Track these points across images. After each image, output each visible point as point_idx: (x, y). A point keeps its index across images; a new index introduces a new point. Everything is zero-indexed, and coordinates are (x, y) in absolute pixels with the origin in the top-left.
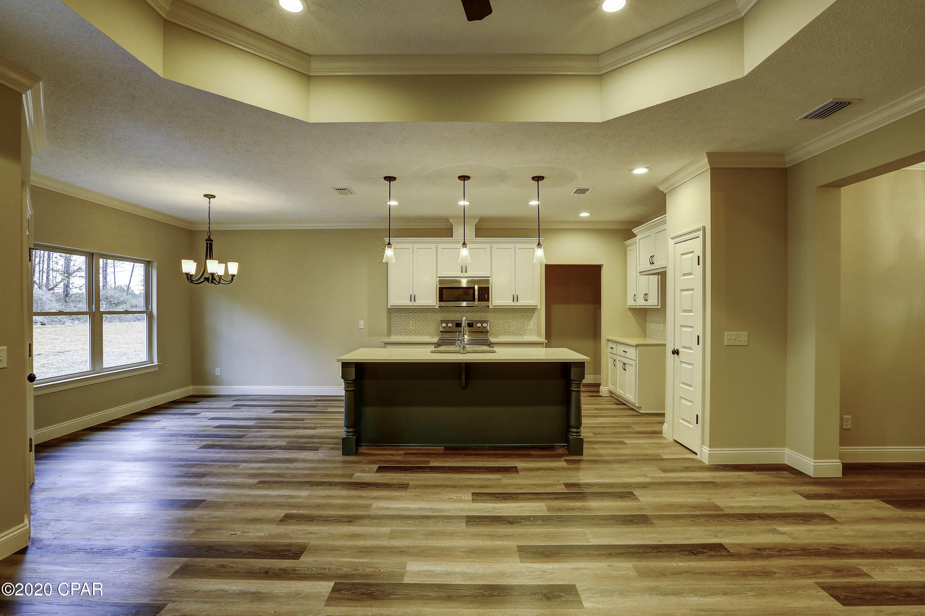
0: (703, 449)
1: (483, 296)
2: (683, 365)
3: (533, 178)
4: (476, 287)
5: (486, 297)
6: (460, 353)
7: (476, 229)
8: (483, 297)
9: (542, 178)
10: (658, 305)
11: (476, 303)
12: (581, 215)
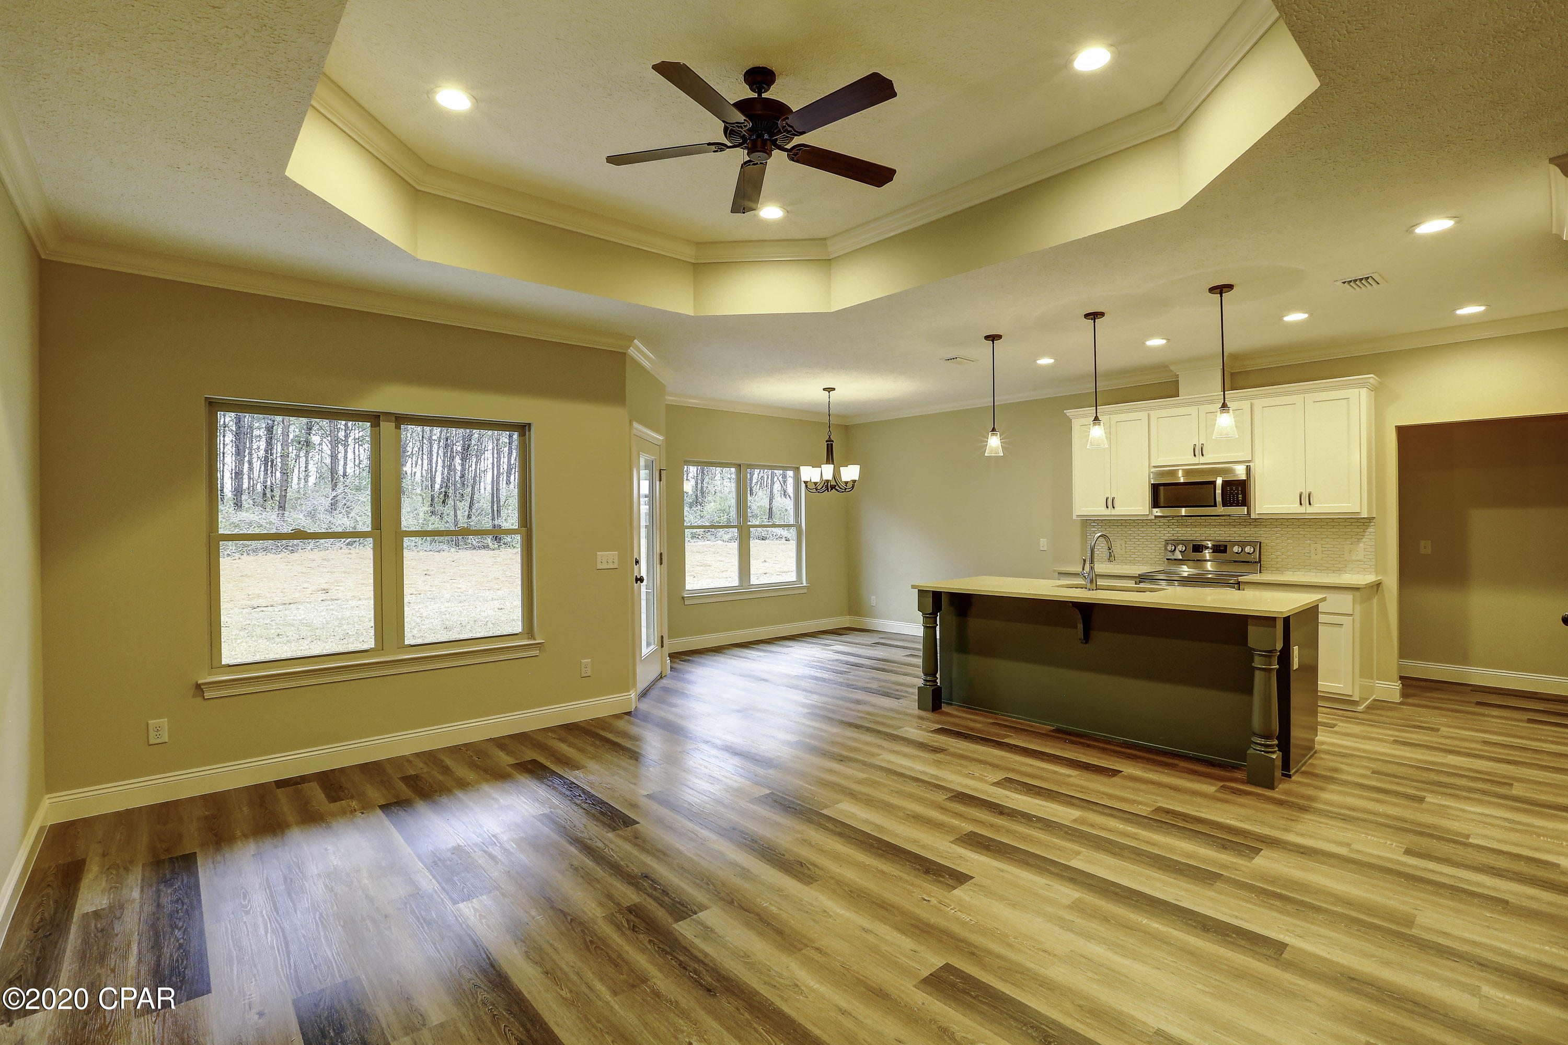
1: (1234, 497)
3: (1212, 290)
4: (1219, 481)
5: (1240, 496)
9: (1227, 287)
11: (1220, 509)
12: (1460, 312)
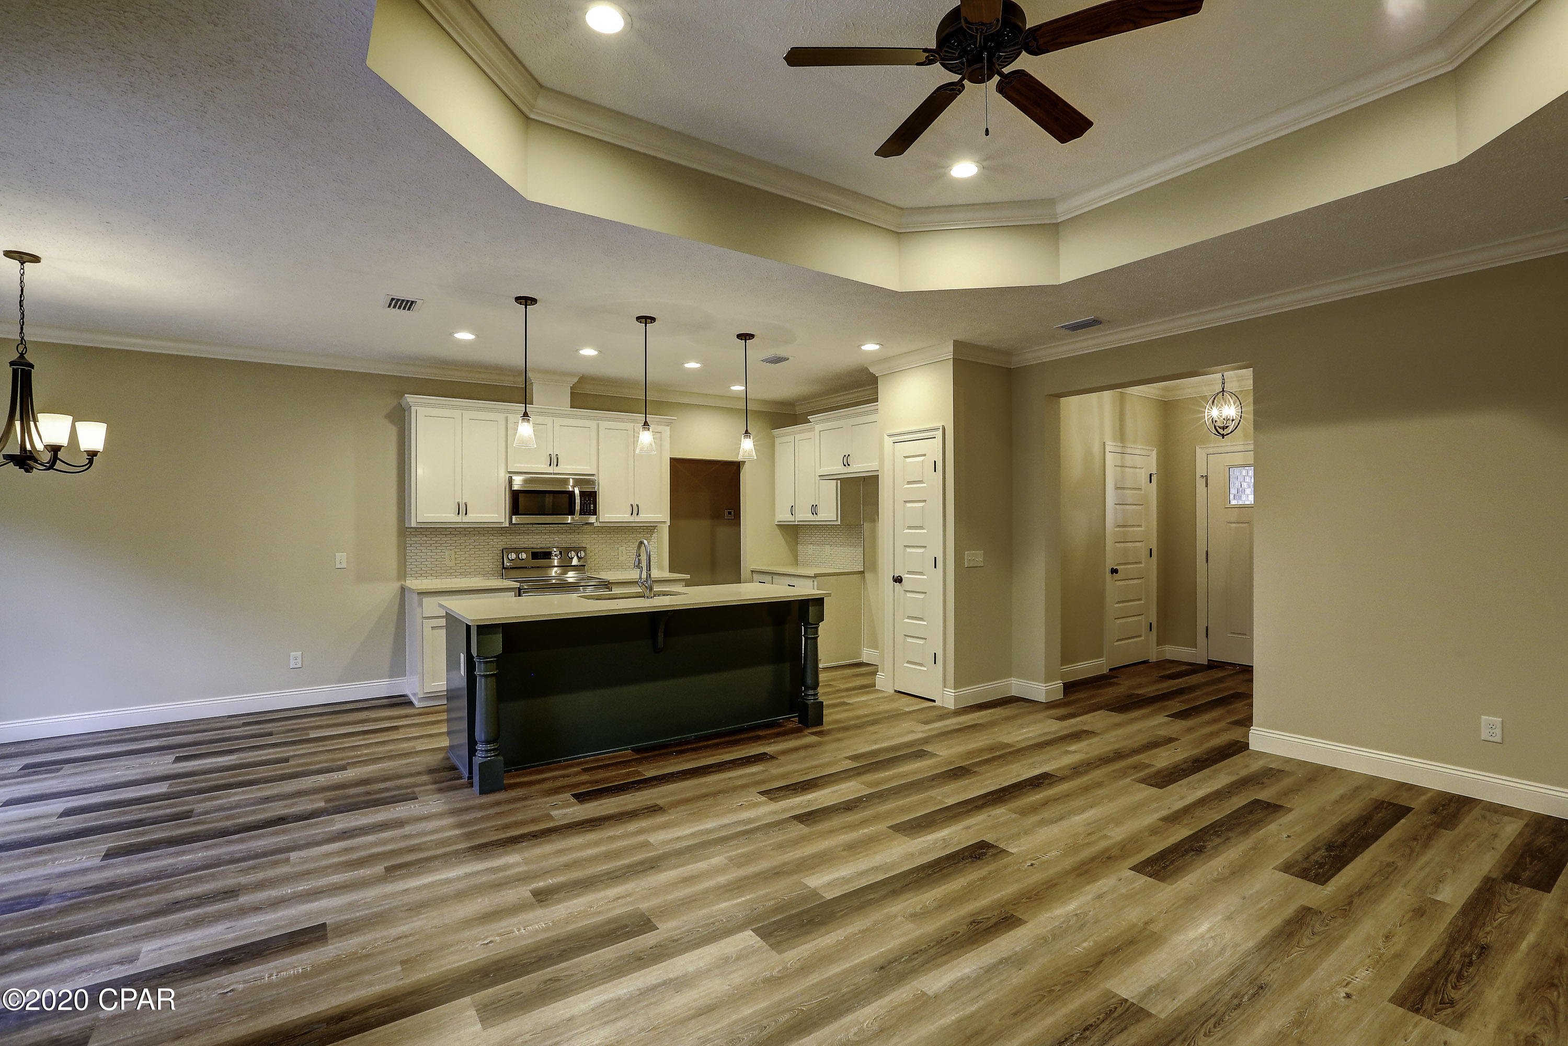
0: (945, 692)
1: (587, 506)
2: (909, 595)
4: (577, 491)
5: (592, 505)
6: (644, 597)
7: (573, 395)
8: (587, 508)
9: (751, 336)
10: (837, 520)
11: (577, 517)
12: (732, 388)
